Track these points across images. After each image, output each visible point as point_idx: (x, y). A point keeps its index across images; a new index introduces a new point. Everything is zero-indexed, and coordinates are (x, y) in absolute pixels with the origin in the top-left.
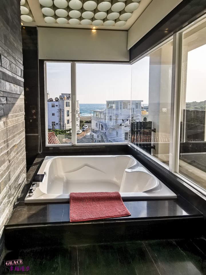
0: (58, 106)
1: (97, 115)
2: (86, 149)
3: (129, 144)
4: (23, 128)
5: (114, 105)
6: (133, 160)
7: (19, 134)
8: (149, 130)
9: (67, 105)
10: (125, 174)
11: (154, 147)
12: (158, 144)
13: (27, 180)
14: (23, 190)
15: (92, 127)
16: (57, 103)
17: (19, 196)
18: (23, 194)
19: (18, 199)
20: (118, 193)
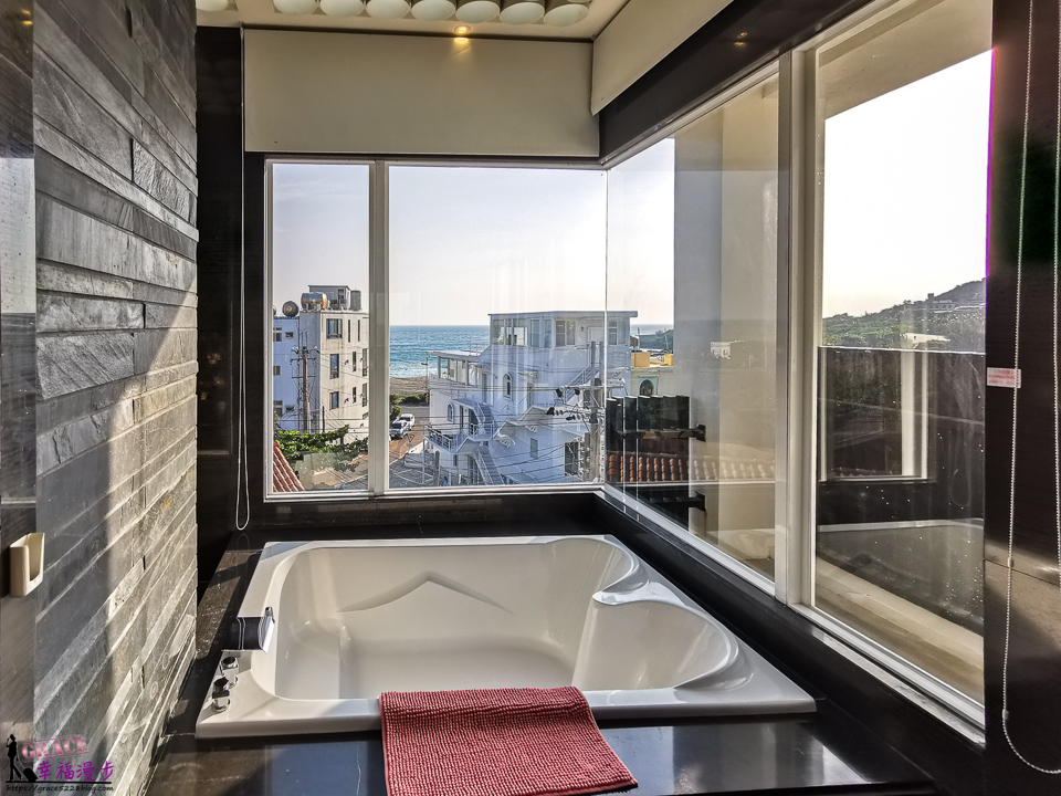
0: (296, 335)
1: (450, 373)
2: (426, 511)
3: (600, 489)
4: (189, 427)
5: (519, 332)
6: (624, 555)
7: (177, 449)
8: (679, 430)
9: (332, 331)
10: (593, 613)
11: (699, 502)
12: (715, 488)
13: (198, 644)
14: (185, 682)
15: (432, 421)
16: (290, 325)
17: (172, 709)
18: (186, 701)
19: (169, 725)
20: (575, 692)
